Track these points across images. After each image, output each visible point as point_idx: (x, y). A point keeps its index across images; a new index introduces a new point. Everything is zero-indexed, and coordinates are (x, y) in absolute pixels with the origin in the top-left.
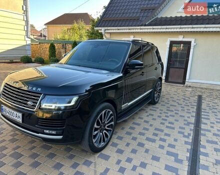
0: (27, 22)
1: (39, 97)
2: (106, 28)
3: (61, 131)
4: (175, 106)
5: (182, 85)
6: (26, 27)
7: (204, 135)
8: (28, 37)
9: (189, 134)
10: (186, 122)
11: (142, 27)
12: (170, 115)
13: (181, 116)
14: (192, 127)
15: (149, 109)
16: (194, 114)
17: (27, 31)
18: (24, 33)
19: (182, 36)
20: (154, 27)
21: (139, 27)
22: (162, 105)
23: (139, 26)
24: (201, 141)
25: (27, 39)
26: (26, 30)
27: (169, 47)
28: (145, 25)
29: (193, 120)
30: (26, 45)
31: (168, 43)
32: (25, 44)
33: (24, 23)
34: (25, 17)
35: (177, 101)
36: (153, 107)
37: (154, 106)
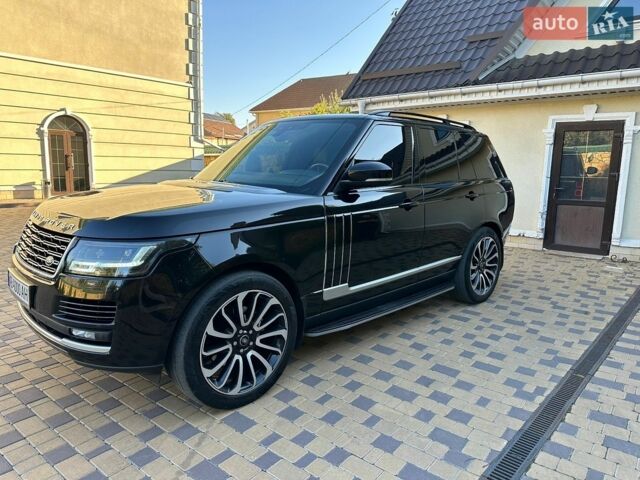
0: (196, 102)
1: (67, 244)
2: (368, 100)
3: (107, 333)
4: (541, 311)
5: (600, 257)
6: (192, 114)
7: (594, 396)
8: (196, 140)
9: (540, 391)
10: (550, 357)
11: (465, 89)
12: (507, 336)
13: (543, 339)
14: (563, 370)
15: (449, 314)
16: (593, 337)
17: (195, 125)
18: (188, 129)
19: (595, 107)
20: (502, 86)
21: (458, 90)
22: (498, 307)
23: (457, 86)
24: (569, 411)
25: (194, 144)
26: (192, 121)
27: (552, 141)
28: (476, 83)
29: (578, 352)
30: (193, 159)
31: (550, 131)
32: (191, 156)
33: (189, 105)
34: (192, 90)
35: (555, 299)
36: (464, 311)
37: (470, 309)
